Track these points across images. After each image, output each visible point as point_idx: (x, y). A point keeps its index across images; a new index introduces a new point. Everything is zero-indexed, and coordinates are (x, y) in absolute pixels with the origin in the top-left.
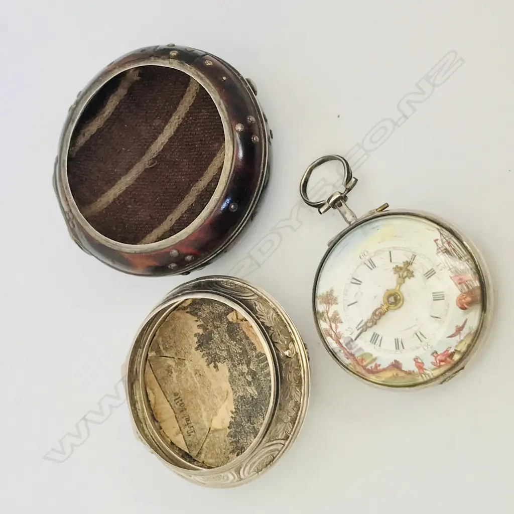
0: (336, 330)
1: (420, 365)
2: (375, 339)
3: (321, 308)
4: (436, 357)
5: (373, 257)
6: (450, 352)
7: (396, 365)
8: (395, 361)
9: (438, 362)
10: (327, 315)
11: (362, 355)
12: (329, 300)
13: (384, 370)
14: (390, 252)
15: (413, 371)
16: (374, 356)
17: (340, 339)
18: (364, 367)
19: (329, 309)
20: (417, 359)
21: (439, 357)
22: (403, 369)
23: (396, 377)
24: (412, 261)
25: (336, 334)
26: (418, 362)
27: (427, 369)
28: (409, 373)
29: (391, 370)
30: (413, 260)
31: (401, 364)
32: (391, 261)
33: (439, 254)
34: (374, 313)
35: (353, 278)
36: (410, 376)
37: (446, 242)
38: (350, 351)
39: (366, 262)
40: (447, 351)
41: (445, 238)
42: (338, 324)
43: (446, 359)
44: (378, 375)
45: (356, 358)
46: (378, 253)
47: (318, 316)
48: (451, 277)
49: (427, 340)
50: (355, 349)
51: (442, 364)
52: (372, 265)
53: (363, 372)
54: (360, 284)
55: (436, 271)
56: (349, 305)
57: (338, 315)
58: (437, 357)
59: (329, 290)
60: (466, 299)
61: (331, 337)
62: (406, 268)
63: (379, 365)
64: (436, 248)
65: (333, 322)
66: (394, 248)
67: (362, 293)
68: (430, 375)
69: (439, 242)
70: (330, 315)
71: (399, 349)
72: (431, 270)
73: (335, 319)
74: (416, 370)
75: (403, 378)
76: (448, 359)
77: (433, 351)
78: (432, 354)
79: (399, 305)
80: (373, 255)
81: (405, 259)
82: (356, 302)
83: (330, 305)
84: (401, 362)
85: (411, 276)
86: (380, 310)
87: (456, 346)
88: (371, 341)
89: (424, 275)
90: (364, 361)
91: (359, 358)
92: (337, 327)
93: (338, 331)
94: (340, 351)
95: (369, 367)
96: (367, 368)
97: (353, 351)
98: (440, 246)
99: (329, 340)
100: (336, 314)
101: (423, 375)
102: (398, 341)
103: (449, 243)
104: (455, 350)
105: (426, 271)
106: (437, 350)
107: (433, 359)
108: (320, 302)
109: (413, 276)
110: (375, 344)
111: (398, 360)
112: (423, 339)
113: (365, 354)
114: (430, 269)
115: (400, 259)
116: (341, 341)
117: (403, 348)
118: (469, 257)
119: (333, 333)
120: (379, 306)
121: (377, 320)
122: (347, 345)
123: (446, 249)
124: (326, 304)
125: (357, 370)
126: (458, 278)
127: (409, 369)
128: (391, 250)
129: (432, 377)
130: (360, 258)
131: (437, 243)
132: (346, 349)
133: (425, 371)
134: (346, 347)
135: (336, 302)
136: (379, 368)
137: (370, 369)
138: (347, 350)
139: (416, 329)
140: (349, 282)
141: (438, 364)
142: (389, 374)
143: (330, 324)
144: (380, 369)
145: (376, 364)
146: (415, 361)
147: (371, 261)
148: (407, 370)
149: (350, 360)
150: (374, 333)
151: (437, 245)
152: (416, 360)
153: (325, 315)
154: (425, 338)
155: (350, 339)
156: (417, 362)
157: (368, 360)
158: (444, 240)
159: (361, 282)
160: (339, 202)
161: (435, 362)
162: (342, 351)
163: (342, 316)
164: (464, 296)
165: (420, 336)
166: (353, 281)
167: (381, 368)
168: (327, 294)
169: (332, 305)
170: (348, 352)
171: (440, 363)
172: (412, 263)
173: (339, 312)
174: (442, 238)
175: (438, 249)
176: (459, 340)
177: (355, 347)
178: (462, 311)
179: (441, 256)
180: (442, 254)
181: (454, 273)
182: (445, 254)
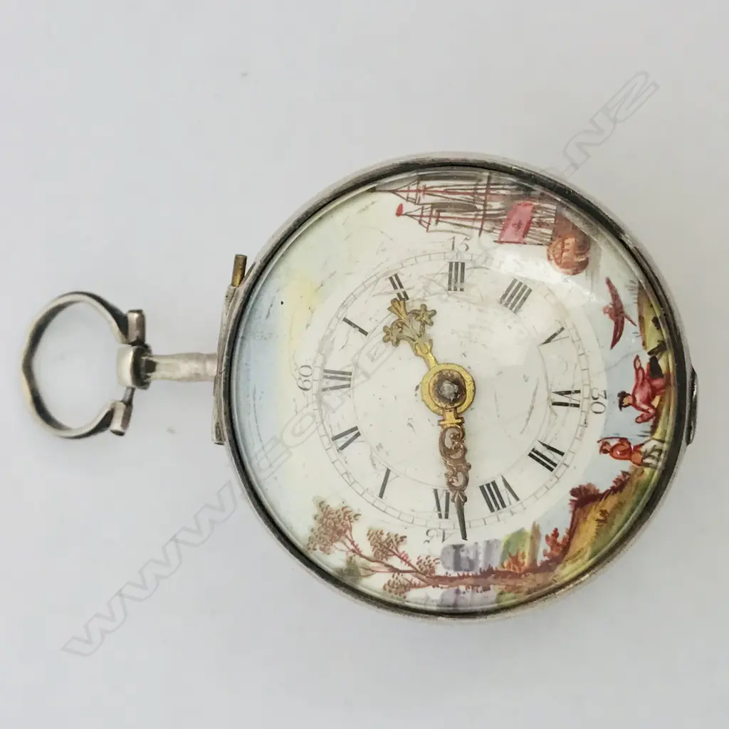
0: (410, 565)
1: (622, 448)
2: (493, 496)
3: (335, 559)
4: (634, 404)
5: (325, 362)
6: (645, 366)
7: (584, 498)
8: (574, 492)
9: (645, 407)
10: (362, 556)
11: (506, 553)
12: (335, 528)
13: (573, 531)
14: (345, 320)
15: (625, 473)
16: (529, 529)
17: (433, 571)
18: (534, 569)
19: (353, 543)
20: (606, 444)
21: (638, 397)
22: (602, 491)
23: (605, 519)
24: (400, 291)
25: (417, 571)
26: (616, 446)
27: (641, 440)
28: (620, 485)
29: (585, 519)
30: (401, 287)
31: (590, 485)
32: (365, 333)
33: (431, 227)
34: (446, 452)
35: (335, 438)
36: (627, 489)
37: (421, 194)
38: (477, 571)
39: (324, 385)
40: (638, 370)
41: (409, 191)
42: (401, 548)
43: (653, 388)
44: (572, 551)
45: (501, 569)
46: (325, 346)
47: (348, 580)
49: (586, 392)
50: (481, 557)
51: (656, 402)
52: (342, 379)
53: (540, 578)
54: (358, 434)
55: (459, 260)
56: (381, 495)
57: (382, 533)
58: (634, 399)
59: (316, 511)
60: (566, 247)
61: (415, 586)
62: (407, 314)
63: (556, 534)
64: (415, 222)
65: (387, 556)
66: (344, 305)
67: (380, 447)
68: (659, 445)
69: (408, 207)
70: (367, 550)
71: (555, 465)
72: (451, 269)
73: (386, 547)
74: (626, 465)
75: (620, 505)
76: (658, 383)
77: (617, 399)
78: (621, 406)
79: (469, 388)
80: (320, 360)
81: (387, 301)
82: (388, 471)
83: (348, 533)
84: (584, 483)
85: (430, 317)
86: (448, 434)
87: (644, 344)
88: (492, 510)
89: (450, 289)
90: (521, 561)
91: (506, 564)
92: (404, 559)
93: (414, 562)
94: (458, 592)
95: (541, 558)
96: (539, 564)
97: (481, 565)
98: (419, 213)
99: (415, 597)
100: (374, 536)
101: (648, 460)
102: (537, 453)
103: (426, 191)
104: (649, 353)
106: (619, 391)
107: (632, 413)
108: (321, 549)
109: (434, 312)
110: (504, 506)
111: (577, 486)
112: (575, 398)
113: (508, 544)
114: (447, 269)
115: (376, 312)
116: (440, 571)
117: (562, 454)
118: (486, 174)
119: (409, 576)
120: (439, 430)
121: (463, 459)
122: (457, 567)
123: (433, 206)
124: (336, 541)
125: (526, 589)
126: (511, 229)
127: (614, 478)
128: (342, 315)
129: (665, 447)
130: (305, 389)
131: (406, 214)
132: (464, 577)
133: (643, 449)
134: (461, 574)
135: (352, 514)
136: (560, 540)
137: (546, 558)
138: (468, 576)
139: (543, 396)
140: (333, 452)
141: (651, 411)
142: (589, 528)
143: (387, 566)
144: (564, 539)
145: (547, 537)
146: (605, 452)
147: (330, 374)
148: (612, 484)
149: (491, 586)
150: (482, 488)
151: (412, 216)
152: (605, 448)
153: (359, 561)
154: (578, 392)
155: (453, 551)
156: (611, 451)
157: (527, 549)
158: (412, 195)
159: (356, 428)
160: (143, 365)
161: (641, 413)
162: (462, 588)
163: (391, 527)
164: (559, 246)
165: (564, 399)
166: (340, 445)
167: (563, 534)
168: (321, 521)
169: (351, 529)
170: (475, 577)
171: (653, 407)
172: (405, 294)
173: (378, 526)
174: (404, 195)
175: (420, 221)
176: (637, 329)
177: (477, 554)
178: (582, 275)
179: (441, 226)
180: (437, 221)
181: (494, 228)
182: (442, 214)
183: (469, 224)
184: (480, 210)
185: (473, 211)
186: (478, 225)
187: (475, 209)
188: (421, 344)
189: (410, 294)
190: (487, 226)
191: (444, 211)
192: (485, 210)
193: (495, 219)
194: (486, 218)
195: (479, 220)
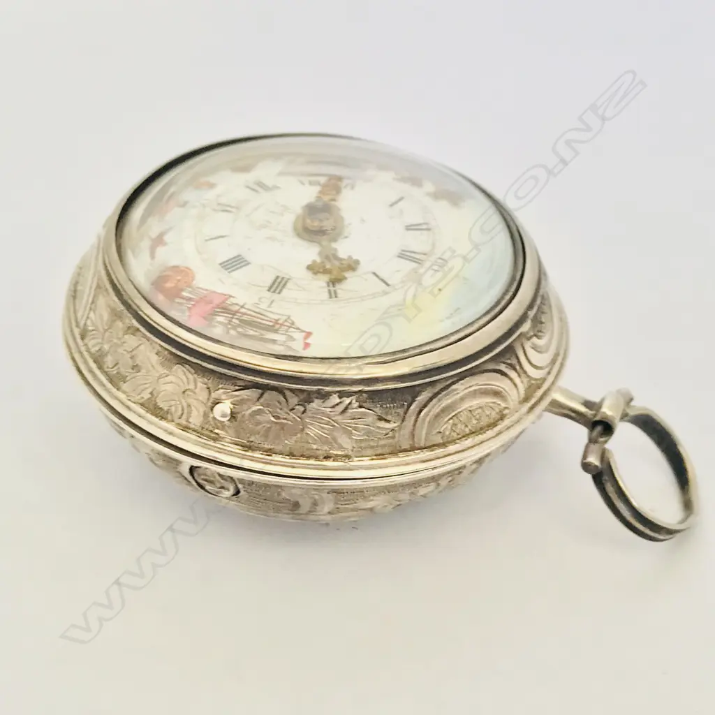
14: (387, 285)
24: (332, 289)
32: (374, 273)
33: (285, 318)
35: (429, 229)
39: (425, 256)
48: (231, 296)
54: (407, 227)
62: (333, 274)
64: (298, 324)
66: (386, 293)
67: (391, 217)
72: (281, 291)
82: (391, 206)
85: (314, 267)
98: (291, 330)
105: (289, 285)
109: (308, 268)
114: (285, 291)
115: (358, 282)
123: (276, 331)
128: (390, 289)
131: (303, 332)
147: (417, 261)
151: (298, 329)
166: (426, 226)
172: (328, 286)
175: (293, 323)
179: (276, 317)
180: (277, 320)
181: (230, 305)
182: (271, 324)
183: (249, 312)
184: (237, 319)
185: (242, 320)
186: (243, 310)
187: (241, 321)
188: (330, 256)
189: (325, 285)
190: (237, 308)
191: (269, 325)
192: (232, 318)
193: (225, 310)
194: (234, 313)
195: (240, 313)
